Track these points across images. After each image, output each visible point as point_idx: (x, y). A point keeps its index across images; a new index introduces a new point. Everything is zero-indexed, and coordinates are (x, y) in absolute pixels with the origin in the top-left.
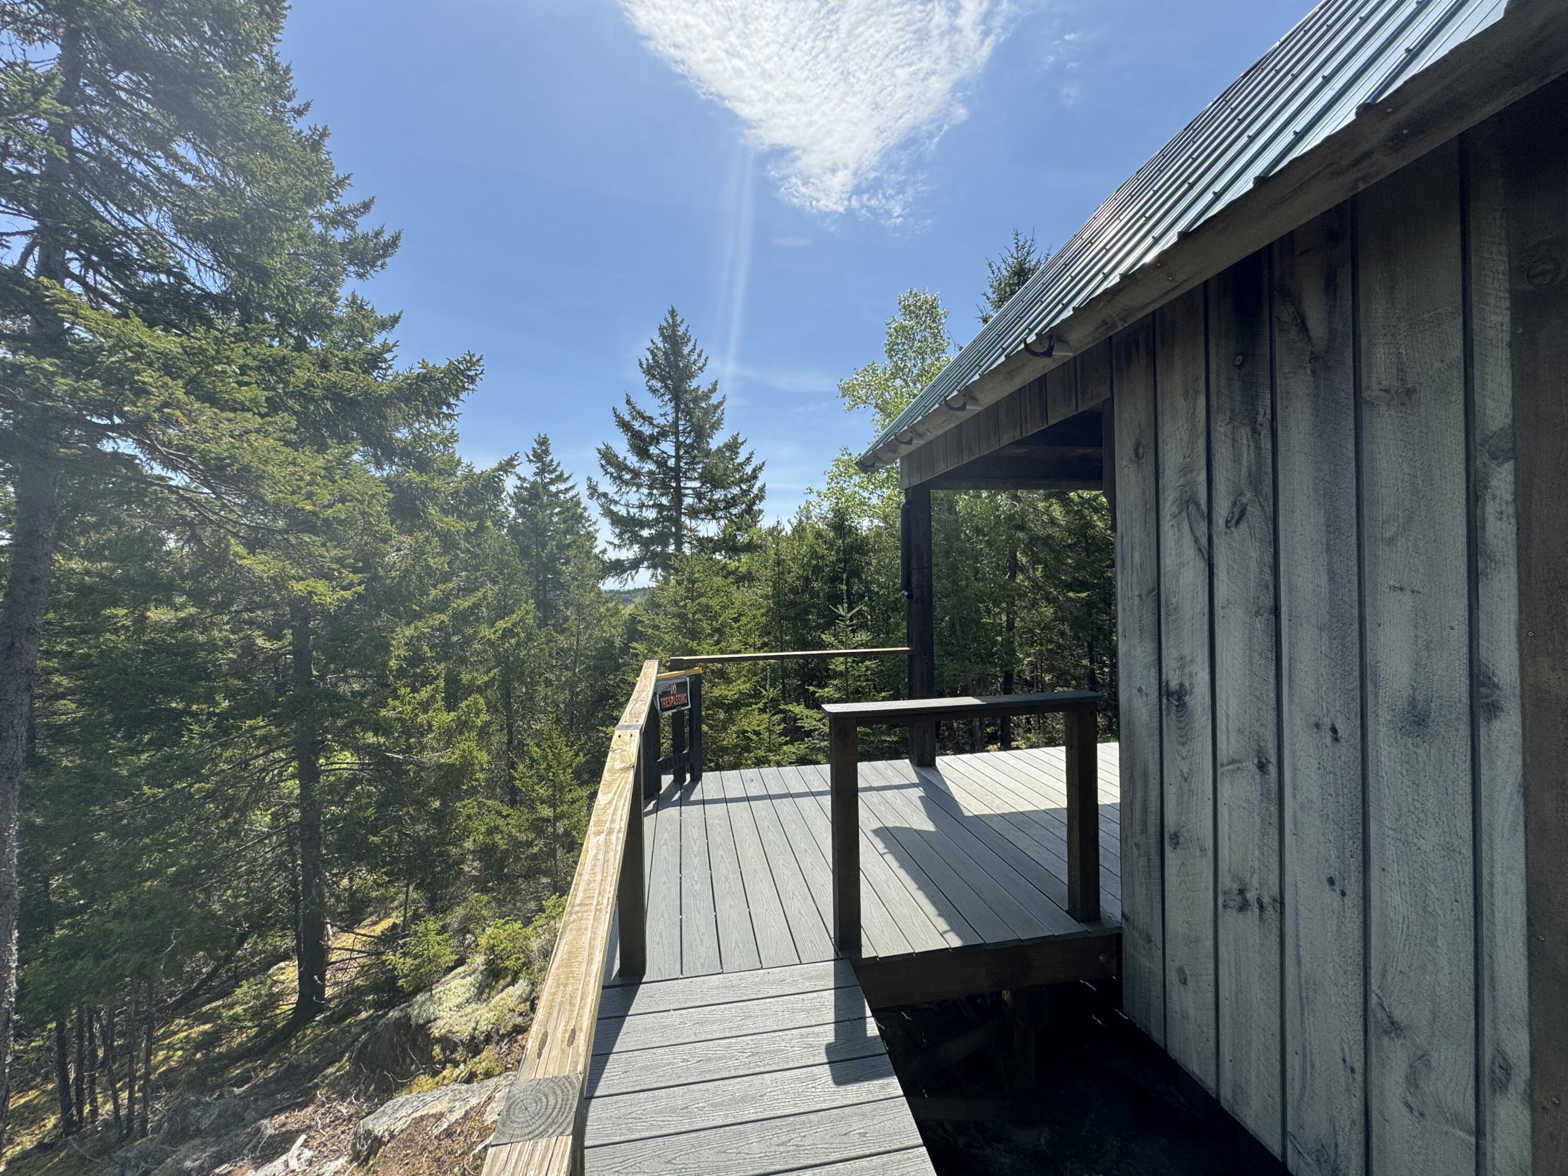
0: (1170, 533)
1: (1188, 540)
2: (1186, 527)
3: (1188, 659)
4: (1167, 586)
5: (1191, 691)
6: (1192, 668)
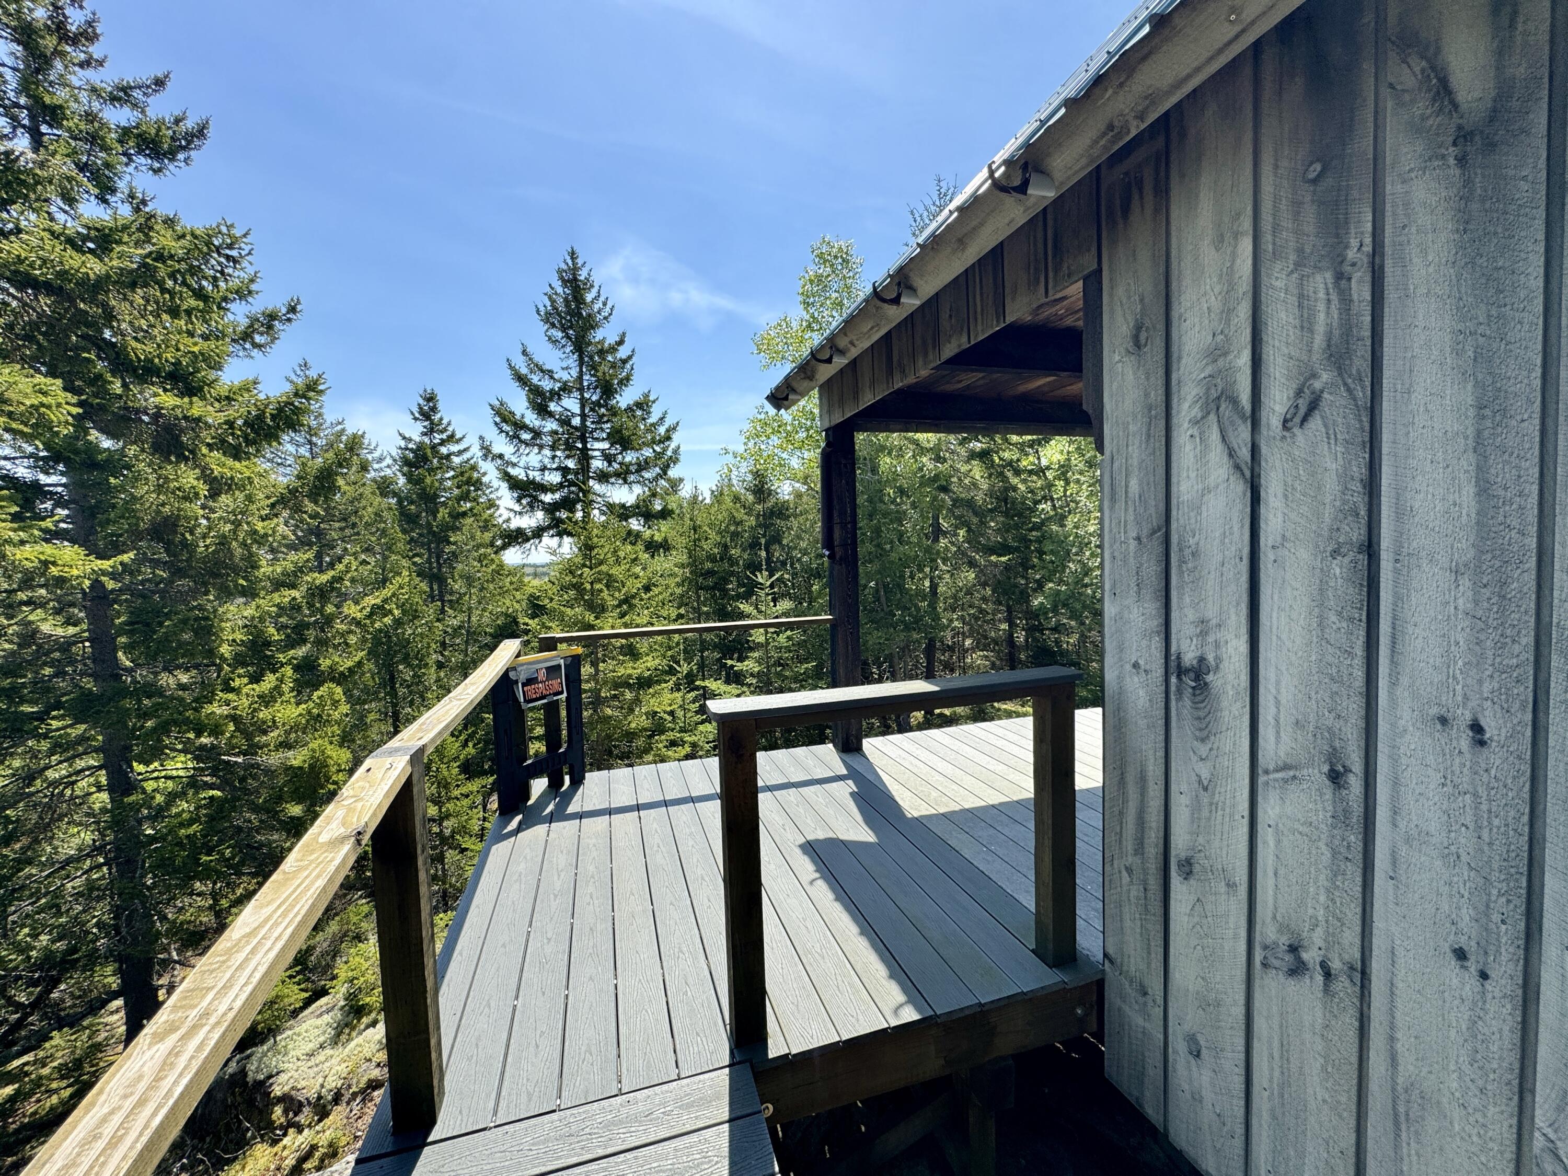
0: (1188, 448)
1: (1217, 453)
2: (1214, 436)
3: (1214, 622)
4: (1182, 522)
5: (1217, 667)
6: (1220, 635)
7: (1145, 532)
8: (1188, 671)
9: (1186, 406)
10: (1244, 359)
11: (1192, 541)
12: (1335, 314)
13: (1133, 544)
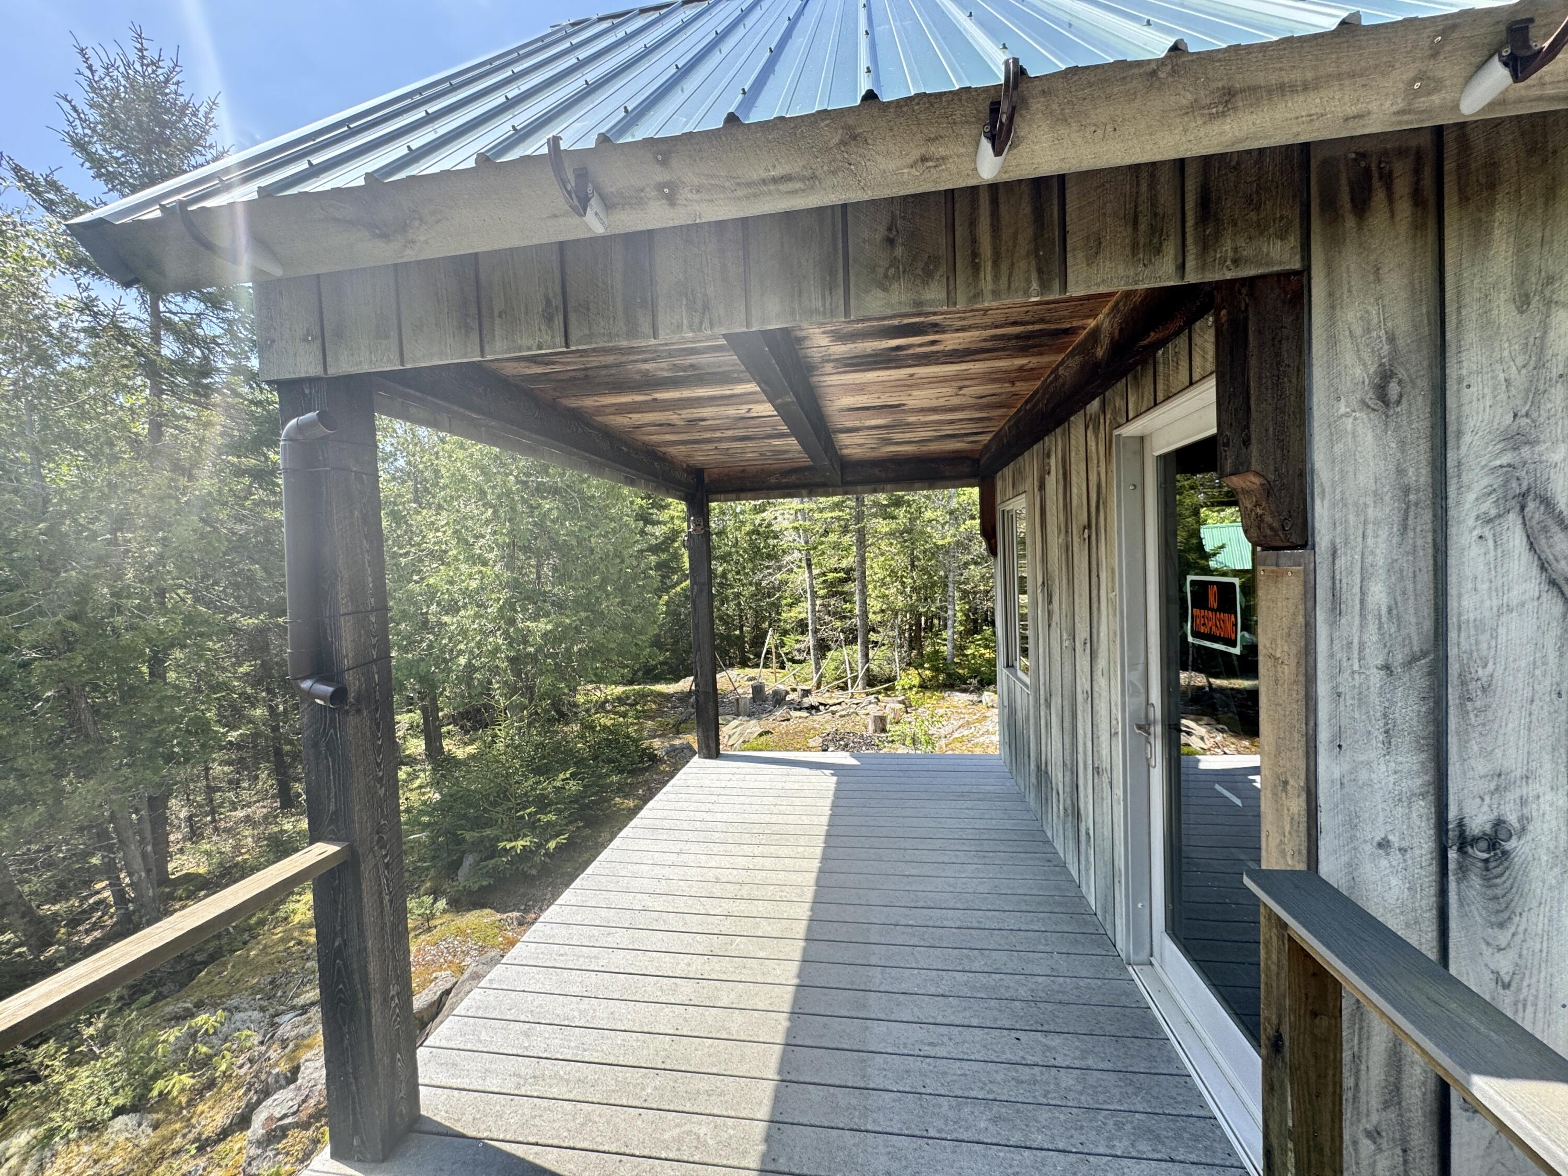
0: (1475, 551)
1: (1520, 563)
2: (1516, 540)
3: (1518, 773)
4: (1465, 646)
5: (1523, 829)
6: (1528, 790)
7: (1399, 658)
8: (1475, 840)
9: (1471, 497)
11: (1482, 673)
13: (1376, 675)
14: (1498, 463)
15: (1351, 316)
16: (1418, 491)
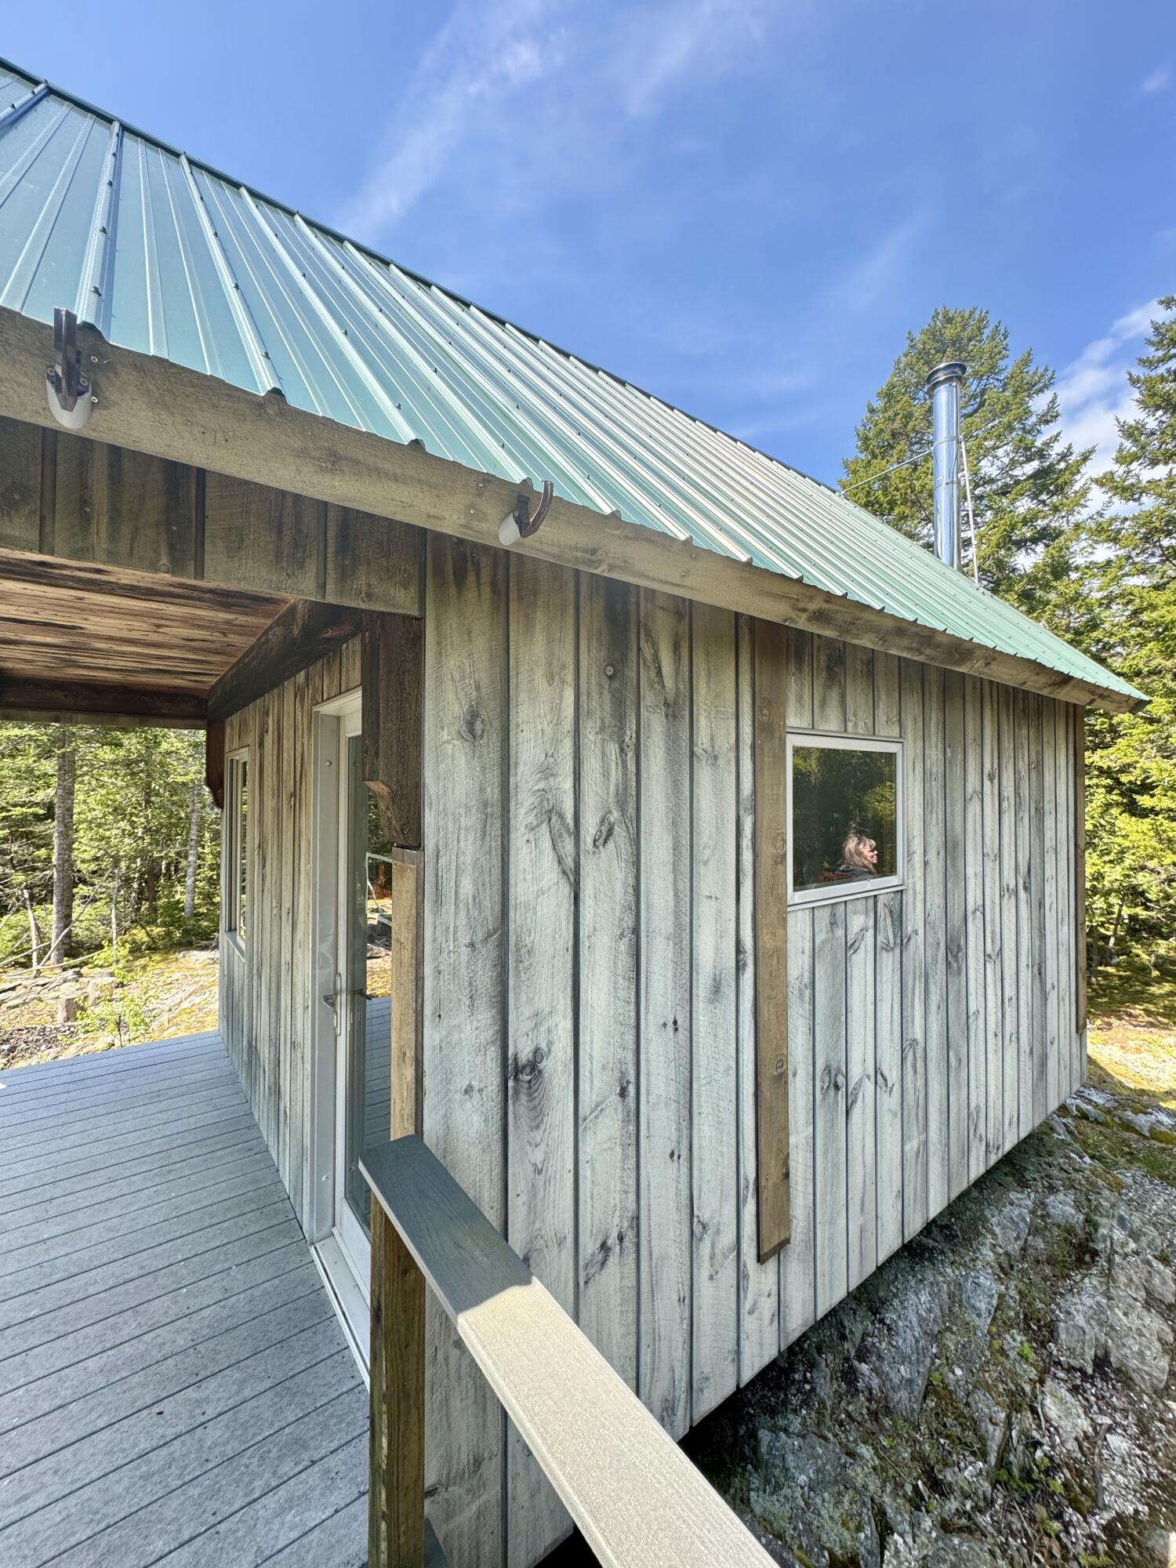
0: (525, 851)
1: (548, 859)
2: (546, 843)
3: (547, 1011)
4: (519, 921)
5: (549, 1051)
6: (551, 1022)
7: (480, 936)
8: (524, 1068)
9: (522, 811)
10: (568, 784)
11: (528, 941)
12: (620, 773)
13: (465, 952)
14: (537, 788)
15: (452, 663)
16: (493, 805)
